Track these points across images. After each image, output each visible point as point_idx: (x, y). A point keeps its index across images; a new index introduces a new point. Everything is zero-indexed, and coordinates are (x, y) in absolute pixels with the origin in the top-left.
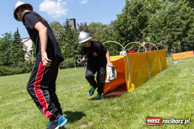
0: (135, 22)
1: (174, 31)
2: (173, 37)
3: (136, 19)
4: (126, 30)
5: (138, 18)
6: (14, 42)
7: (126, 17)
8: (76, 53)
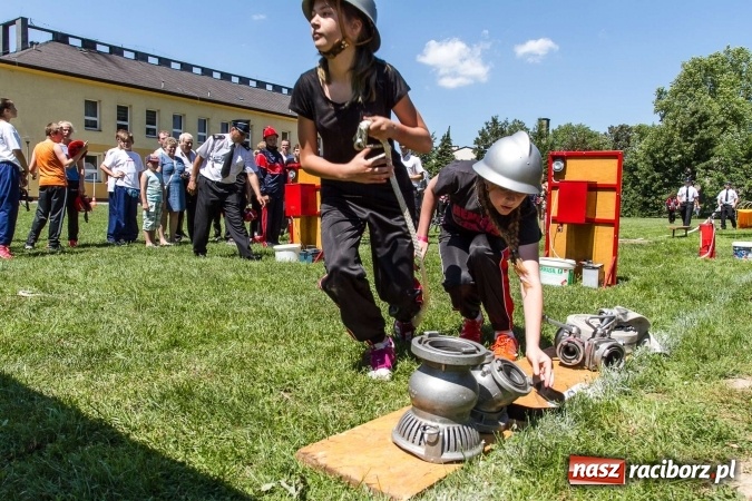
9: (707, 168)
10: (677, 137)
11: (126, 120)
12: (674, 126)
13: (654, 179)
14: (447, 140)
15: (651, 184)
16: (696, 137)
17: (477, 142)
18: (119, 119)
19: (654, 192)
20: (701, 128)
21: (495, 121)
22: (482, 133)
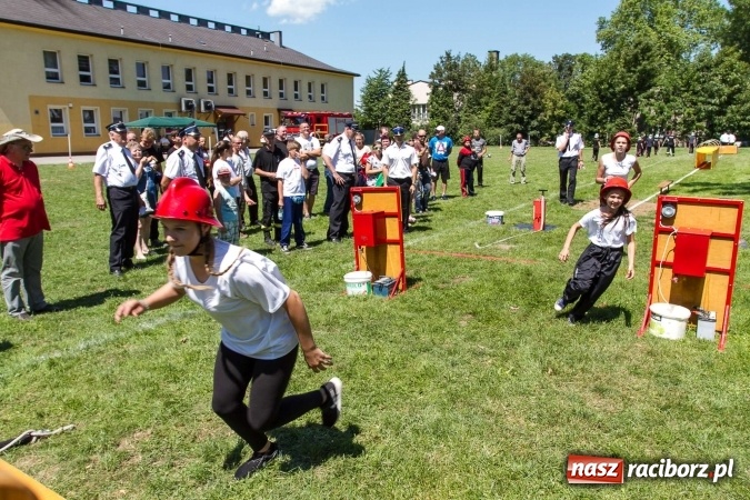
0: (633, 79)
1: (703, 103)
2: (697, 113)
3: (634, 72)
4: (611, 90)
5: (641, 72)
6: (397, 88)
7: (615, 66)
8: (511, 121)
9: (648, 98)
10: (621, 68)
11: (88, 70)
12: (619, 57)
13: (600, 110)
14: (402, 75)
15: (597, 113)
16: (639, 68)
17: (432, 76)
18: (81, 69)
19: (600, 122)
20: (644, 60)
21: (448, 55)
22: (437, 68)
